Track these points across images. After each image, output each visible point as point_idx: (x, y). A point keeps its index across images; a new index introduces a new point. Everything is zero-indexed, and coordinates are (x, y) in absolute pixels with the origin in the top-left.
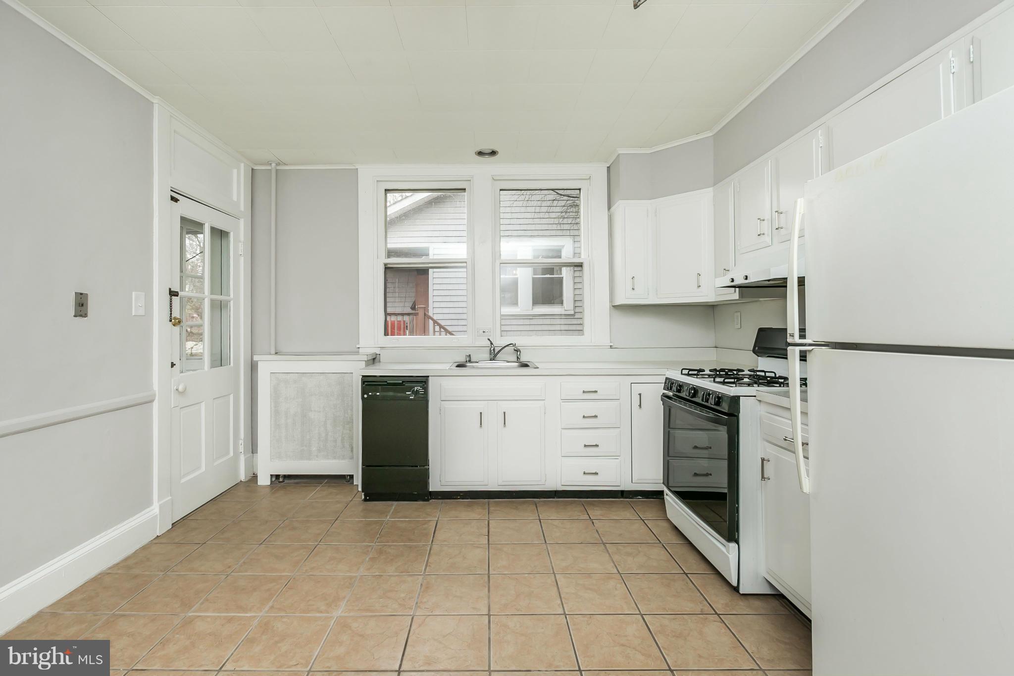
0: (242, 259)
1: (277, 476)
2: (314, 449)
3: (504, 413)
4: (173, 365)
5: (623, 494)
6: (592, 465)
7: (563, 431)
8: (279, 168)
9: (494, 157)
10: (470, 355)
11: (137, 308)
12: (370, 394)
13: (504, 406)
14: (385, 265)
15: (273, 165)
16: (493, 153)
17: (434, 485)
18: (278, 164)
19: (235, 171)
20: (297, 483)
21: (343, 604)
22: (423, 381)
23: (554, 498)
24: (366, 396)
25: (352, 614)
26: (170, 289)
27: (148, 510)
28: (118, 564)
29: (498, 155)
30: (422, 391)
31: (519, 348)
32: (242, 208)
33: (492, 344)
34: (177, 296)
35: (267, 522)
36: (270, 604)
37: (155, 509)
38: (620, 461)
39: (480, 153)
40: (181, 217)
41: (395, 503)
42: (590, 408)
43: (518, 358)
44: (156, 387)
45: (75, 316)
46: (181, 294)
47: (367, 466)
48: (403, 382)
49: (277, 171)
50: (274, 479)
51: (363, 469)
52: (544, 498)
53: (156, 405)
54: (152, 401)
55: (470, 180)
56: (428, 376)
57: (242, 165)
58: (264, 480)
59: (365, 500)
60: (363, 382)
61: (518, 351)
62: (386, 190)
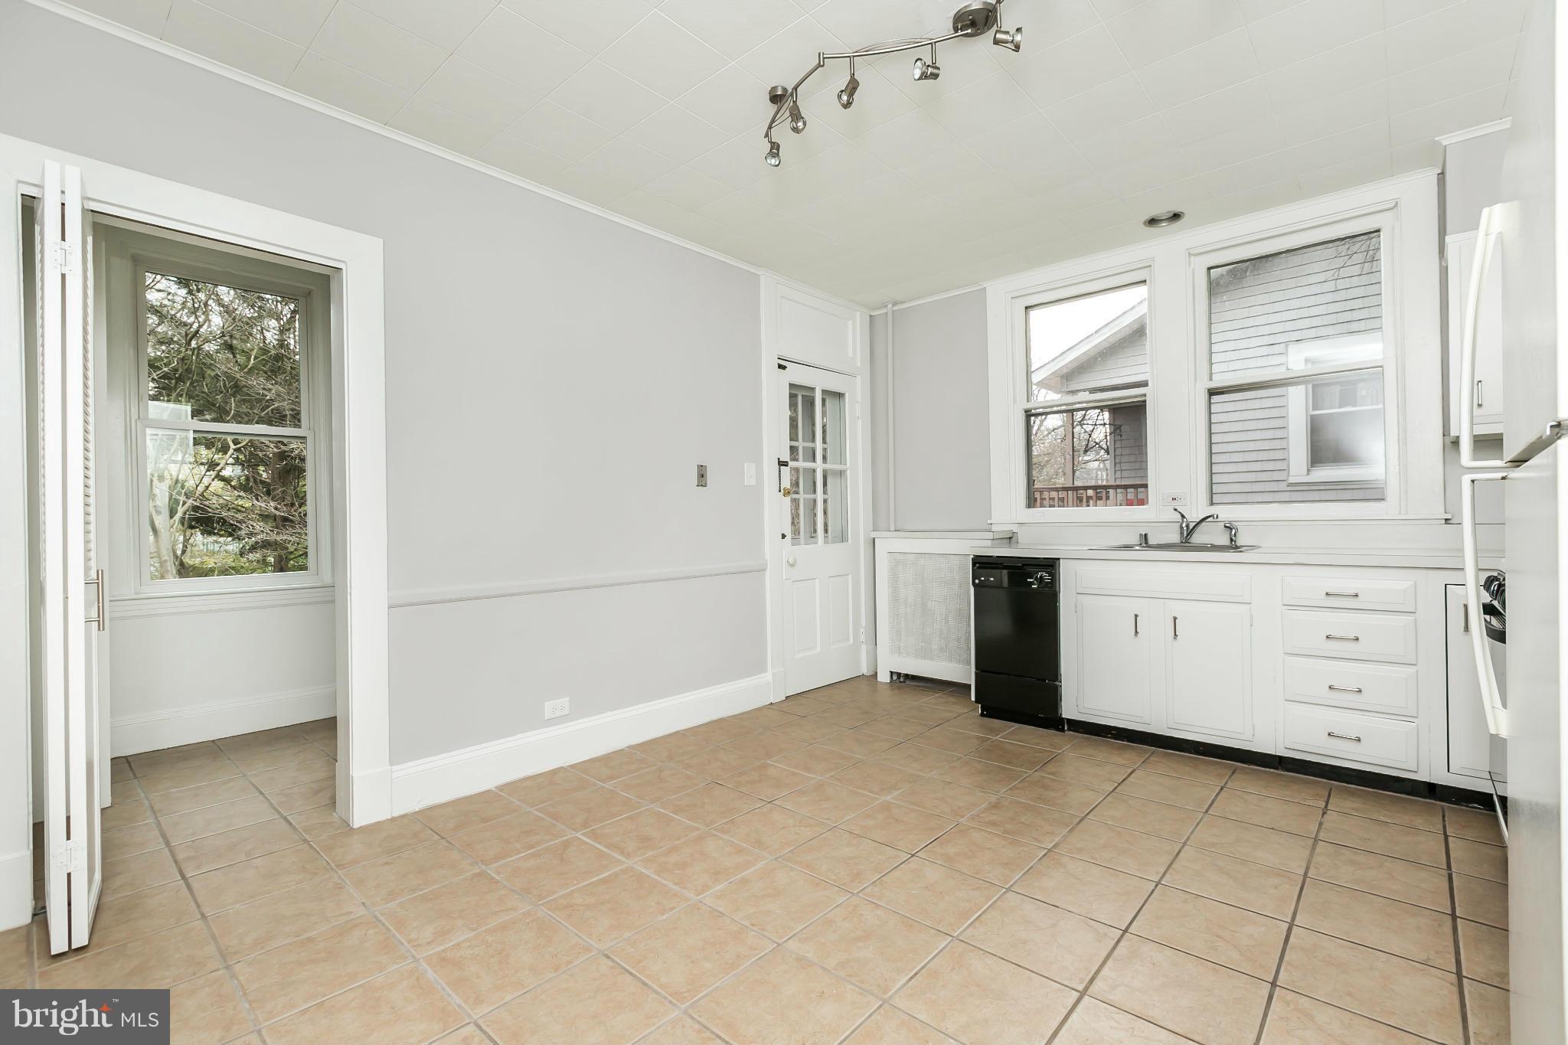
0: (859, 423)
1: (899, 675)
2: (935, 647)
3: (1175, 619)
4: (784, 536)
5: (1432, 791)
6: (1348, 723)
7: (1288, 658)
8: (895, 308)
9: (1178, 223)
10: (1146, 535)
11: (750, 480)
12: (983, 579)
13: (1177, 609)
14: (1026, 412)
15: (890, 306)
16: (1176, 216)
17: (1069, 710)
18: (895, 304)
19: (850, 323)
20: (918, 686)
21: (896, 793)
22: (1051, 565)
23: (1277, 769)
24: (977, 581)
25: (898, 802)
26: (779, 459)
27: (763, 675)
28: (736, 715)
29: (1184, 219)
30: (1047, 578)
31: (1236, 524)
32: (859, 364)
33: (1183, 516)
34: (787, 466)
35: (867, 712)
36: (832, 774)
37: (768, 677)
38: (1418, 726)
39: (1153, 222)
40: (790, 384)
41: (1017, 725)
42: (1343, 623)
43: (1232, 540)
44: (767, 557)
45: (698, 486)
46: (791, 464)
47: (982, 671)
48: (1024, 565)
49: (893, 312)
50: (895, 678)
51: (976, 674)
52: (1259, 765)
53: (768, 573)
54: (764, 570)
55: (1150, 266)
56: (1059, 559)
57: (858, 314)
58: (884, 677)
59: (982, 715)
60: (974, 564)
61: (1231, 529)
62: (1026, 308)
